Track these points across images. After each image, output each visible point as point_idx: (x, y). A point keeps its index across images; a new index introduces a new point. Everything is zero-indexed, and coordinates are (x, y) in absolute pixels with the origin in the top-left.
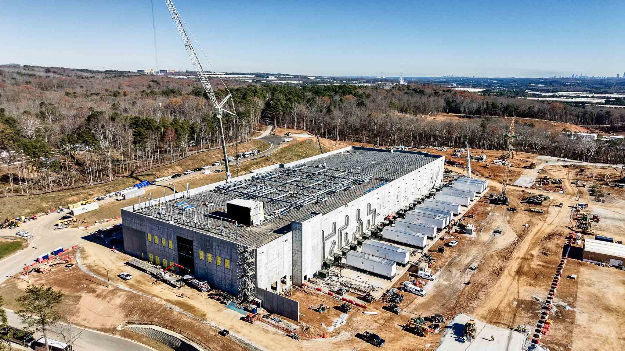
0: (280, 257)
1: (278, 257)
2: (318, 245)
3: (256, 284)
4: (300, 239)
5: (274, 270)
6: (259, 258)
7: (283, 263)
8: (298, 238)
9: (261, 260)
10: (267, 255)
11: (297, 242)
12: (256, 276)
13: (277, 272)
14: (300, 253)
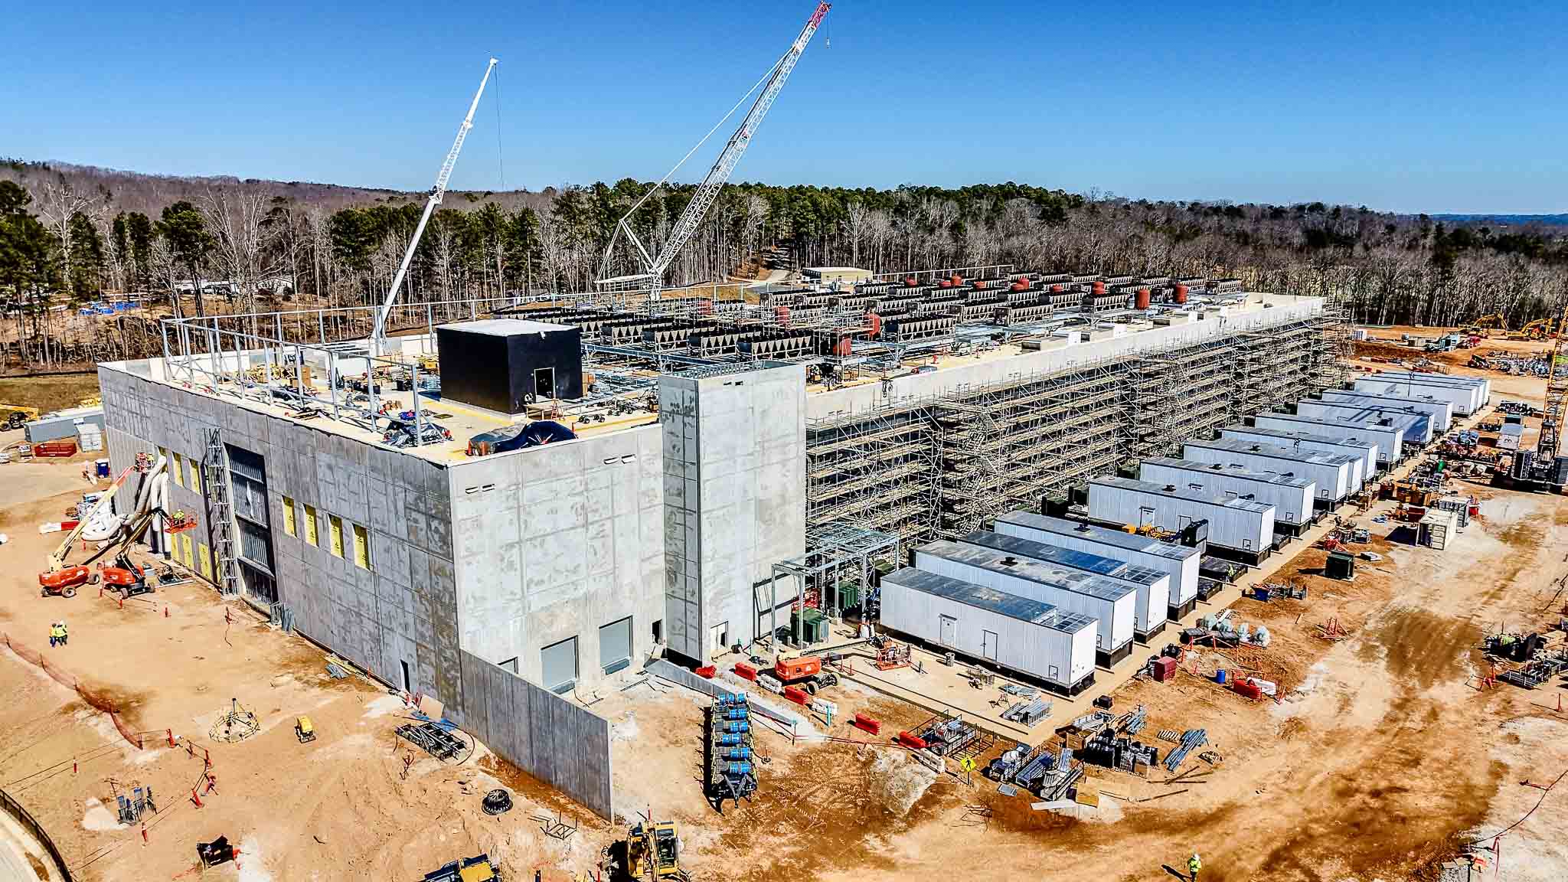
0: (593, 530)
1: (586, 525)
2: (784, 500)
3: (453, 636)
4: (691, 457)
5: (561, 580)
6: (461, 509)
7: (609, 558)
8: (681, 451)
9: (477, 523)
10: (512, 503)
11: (679, 471)
12: (453, 596)
13: (581, 592)
14: (691, 520)
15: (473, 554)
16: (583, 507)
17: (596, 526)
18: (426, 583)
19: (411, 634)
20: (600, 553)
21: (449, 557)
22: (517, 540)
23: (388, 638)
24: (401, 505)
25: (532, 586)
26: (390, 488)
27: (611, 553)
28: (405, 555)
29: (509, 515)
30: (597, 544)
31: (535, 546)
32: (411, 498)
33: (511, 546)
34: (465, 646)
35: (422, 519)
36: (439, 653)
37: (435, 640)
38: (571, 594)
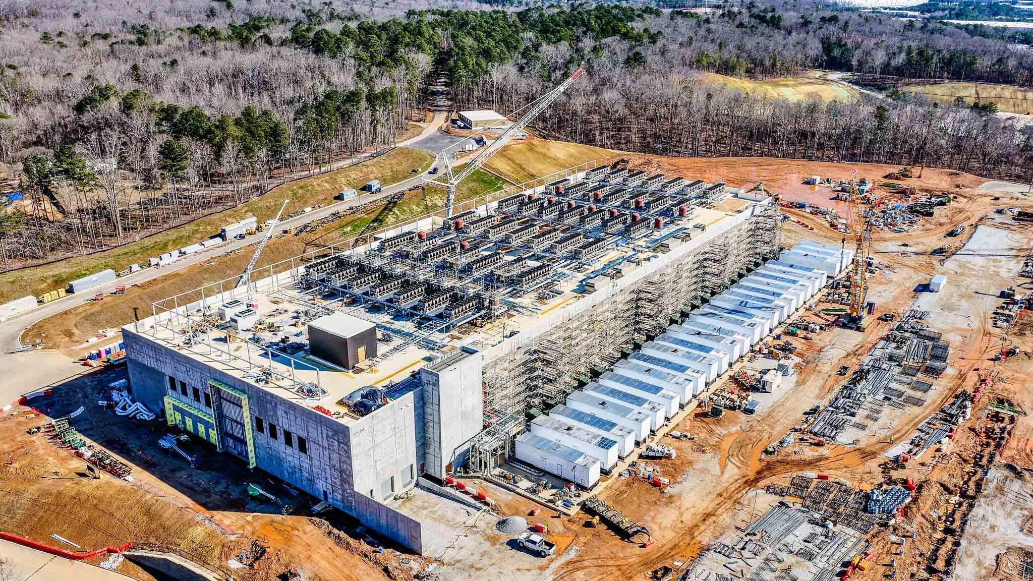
3: (351, 485)
4: (435, 401)
5: (387, 457)
6: (354, 441)
8: (432, 398)
9: (359, 444)
10: (370, 434)
11: (431, 406)
12: (351, 472)
13: (395, 460)
14: (436, 426)
15: (358, 456)
16: (394, 428)
18: (338, 465)
19: (329, 481)
20: (401, 443)
21: (350, 458)
23: (317, 481)
24: (324, 435)
25: (378, 462)
26: (319, 428)
27: (404, 442)
28: (327, 453)
29: (369, 438)
30: (399, 439)
31: (378, 447)
32: (330, 433)
33: (370, 449)
34: (356, 489)
35: (336, 443)
36: (343, 491)
37: (342, 485)
38: (391, 461)
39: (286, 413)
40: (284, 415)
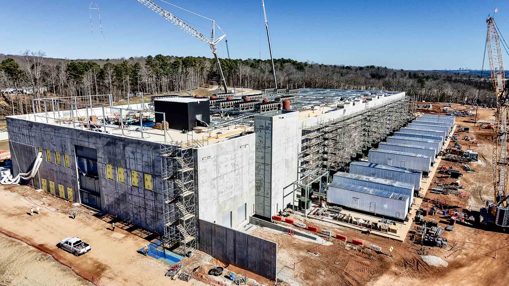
0: (237, 172)
1: (235, 171)
2: (292, 159)
3: (197, 214)
4: (268, 144)
5: (228, 191)
6: (201, 166)
7: (241, 183)
8: (264, 143)
9: (206, 171)
10: (215, 163)
11: (263, 150)
12: (197, 199)
13: (233, 196)
14: (267, 168)
15: (204, 183)
16: (234, 164)
17: (237, 170)
20: (238, 180)
21: (196, 184)
22: (216, 177)
25: (220, 194)
27: (241, 181)
29: (215, 167)
30: (238, 177)
31: (221, 179)
33: (214, 179)
38: (230, 196)
39: (133, 153)
40: (132, 156)
